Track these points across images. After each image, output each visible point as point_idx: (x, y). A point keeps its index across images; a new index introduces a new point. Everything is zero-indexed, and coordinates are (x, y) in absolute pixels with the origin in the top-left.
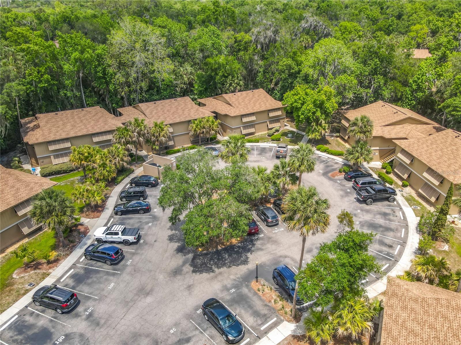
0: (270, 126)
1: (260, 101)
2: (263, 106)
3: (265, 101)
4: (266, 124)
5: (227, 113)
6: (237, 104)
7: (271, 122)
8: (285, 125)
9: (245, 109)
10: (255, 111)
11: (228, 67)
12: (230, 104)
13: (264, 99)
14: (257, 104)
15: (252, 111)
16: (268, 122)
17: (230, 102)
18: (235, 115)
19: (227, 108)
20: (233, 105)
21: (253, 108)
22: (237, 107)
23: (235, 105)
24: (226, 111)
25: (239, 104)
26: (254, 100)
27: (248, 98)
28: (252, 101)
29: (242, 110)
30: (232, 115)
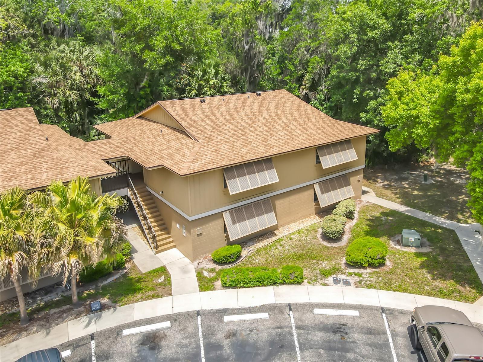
0: (325, 200)
1: (284, 119)
2: (297, 132)
3: (302, 120)
4: (309, 194)
5: (167, 164)
6: (209, 130)
7: (327, 186)
8: (364, 192)
9: (239, 144)
10: (275, 151)
11: (182, 24)
12: (183, 132)
13: (297, 114)
14: (278, 127)
15: (262, 152)
16: (317, 187)
17: (184, 124)
18: (197, 167)
19: (172, 144)
20: (193, 132)
21: (265, 139)
22: (208, 139)
23: (201, 131)
24: (164, 154)
25: (216, 127)
26: (265, 115)
27: (245, 111)
28: (261, 120)
29: (224, 148)
30: (183, 169)
